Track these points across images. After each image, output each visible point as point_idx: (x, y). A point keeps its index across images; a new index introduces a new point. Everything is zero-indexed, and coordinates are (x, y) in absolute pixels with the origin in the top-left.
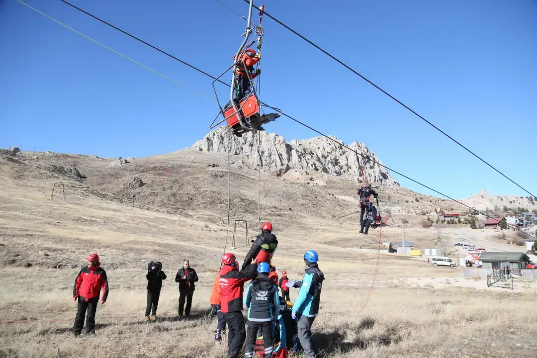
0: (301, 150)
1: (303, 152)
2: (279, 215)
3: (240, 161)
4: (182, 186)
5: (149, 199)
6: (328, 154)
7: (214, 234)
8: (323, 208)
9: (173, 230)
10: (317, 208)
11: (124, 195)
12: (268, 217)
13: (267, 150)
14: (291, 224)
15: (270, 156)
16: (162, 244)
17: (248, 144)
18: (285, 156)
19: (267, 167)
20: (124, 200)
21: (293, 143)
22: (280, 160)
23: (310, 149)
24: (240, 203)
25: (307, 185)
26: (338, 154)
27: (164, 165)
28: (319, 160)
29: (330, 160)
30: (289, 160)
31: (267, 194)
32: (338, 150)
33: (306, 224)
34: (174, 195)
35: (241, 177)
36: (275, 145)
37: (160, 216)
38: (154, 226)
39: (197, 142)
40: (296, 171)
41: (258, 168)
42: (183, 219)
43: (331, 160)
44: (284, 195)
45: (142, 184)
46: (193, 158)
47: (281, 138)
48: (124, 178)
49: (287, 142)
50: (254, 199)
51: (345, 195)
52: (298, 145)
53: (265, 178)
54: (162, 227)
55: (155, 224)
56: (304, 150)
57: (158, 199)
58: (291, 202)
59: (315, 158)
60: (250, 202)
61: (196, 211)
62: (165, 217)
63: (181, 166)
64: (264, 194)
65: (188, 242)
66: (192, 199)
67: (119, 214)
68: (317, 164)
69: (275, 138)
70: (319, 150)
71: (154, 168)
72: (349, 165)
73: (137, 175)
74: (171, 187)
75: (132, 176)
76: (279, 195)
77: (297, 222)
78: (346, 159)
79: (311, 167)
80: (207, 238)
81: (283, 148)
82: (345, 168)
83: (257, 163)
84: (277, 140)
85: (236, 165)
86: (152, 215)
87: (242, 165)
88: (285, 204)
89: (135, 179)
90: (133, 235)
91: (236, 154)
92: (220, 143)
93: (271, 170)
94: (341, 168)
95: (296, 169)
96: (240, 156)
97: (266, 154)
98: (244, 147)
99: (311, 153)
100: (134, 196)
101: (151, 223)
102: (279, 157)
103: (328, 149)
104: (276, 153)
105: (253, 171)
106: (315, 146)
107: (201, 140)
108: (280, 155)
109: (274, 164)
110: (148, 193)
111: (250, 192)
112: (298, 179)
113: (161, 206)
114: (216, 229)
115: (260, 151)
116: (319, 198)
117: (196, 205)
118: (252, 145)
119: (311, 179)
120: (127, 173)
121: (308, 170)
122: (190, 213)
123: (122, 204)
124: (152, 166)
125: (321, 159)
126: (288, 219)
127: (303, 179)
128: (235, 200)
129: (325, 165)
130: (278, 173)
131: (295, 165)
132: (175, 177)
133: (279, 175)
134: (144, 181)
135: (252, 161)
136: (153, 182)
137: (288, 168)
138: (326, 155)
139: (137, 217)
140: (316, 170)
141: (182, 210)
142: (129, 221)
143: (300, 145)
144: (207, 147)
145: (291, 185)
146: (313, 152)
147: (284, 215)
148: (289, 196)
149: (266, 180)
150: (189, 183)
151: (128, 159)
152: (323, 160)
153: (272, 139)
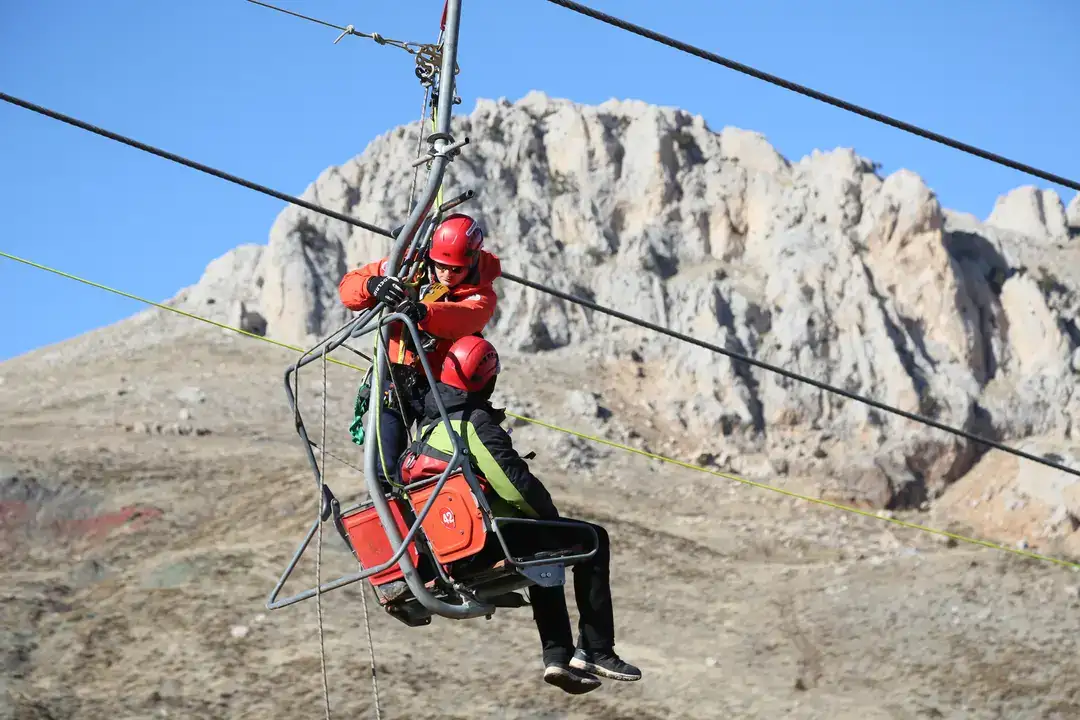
3: (579, 402)
4: (114, 636)
13: (792, 297)
15: (820, 340)
17: (631, 256)
18: (947, 335)
19: (797, 433)
22: (910, 366)
30: (985, 366)
31: (818, 658)
36: (858, 248)
39: (219, 269)
40: (1053, 458)
41: (724, 447)
44: (961, 665)
46: (190, 394)
47: (905, 188)
49: (961, 221)
53: (792, 530)
63: (98, 472)
64: (788, 662)
69: (854, 192)
76: (919, 670)
81: (928, 275)
83: (714, 412)
84: (875, 205)
87: (595, 431)
91: (543, 340)
93: (837, 451)
95: (1054, 441)
96: (572, 355)
97: (788, 329)
102: (901, 349)
104: (875, 319)
107: (250, 249)
108: (906, 333)
109: (857, 407)
111: (671, 652)
112: (1075, 525)
115: (739, 306)
118: (664, 266)
130: (902, 478)
131: (1041, 405)
133: (908, 497)
135: (673, 394)
137: (982, 435)
143: (1074, 232)
144: (299, 305)
145: (1011, 581)
148: (1001, 678)
149: (804, 546)
150: (163, 609)
153: (831, 201)
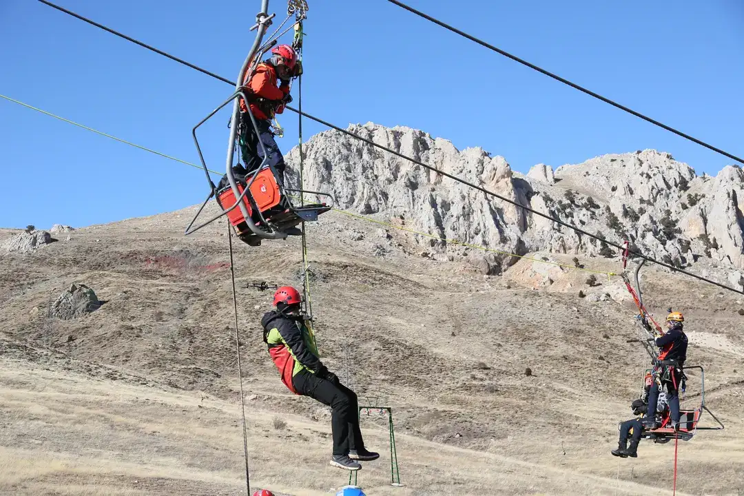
0: (558, 194)
1: (566, 201)
2: (493, 390)
3: (380, 232)
4: (214, 307)
5: (115, 347)
6: (644, 206)
7: (299, 449)
8: (629, 370)
9: (182, 438)
10: (611, 368)
11: (40, 336)
12: (463, 396)
13: (458, 199)
14: (531, 418)
15: (467, 214)
16: (145, 480)
17: (401, 182)
18: (511, 214)
19: (457, 247)
20: (39, 351)
21: (534, 175)
22: (498, 225)
23: (587, 193)
24: (378, 354)
25: (578, 299)
26: (674, 206)
27: (159, 246)
28: (614, 223)
29: (649, 222)
30: (524, 226)
31: (460, 326)
32: (675, 192)
33: (577, 418)
34: (188, 333)
35: (380, 278)
36: (482, 182)
37: (143, 397)
38: (127, 427)
40: (545, 259)
41: (431, 250)
42: (212, 402)
43: (654, 223)
44: (509, 329)
45: (95, 303)
47: (499, 162)
48: (42, 287)
49: (517, 175)
50: (421, 342)
51: (701, 330)
52: (551, 179)
53: (454, 280)
54: (150, 428)
55: (132, 421)
56: (569, 195)
57: (141, 346)
58: (531, 351)
59: (604, 219)
60: (407, 352)
61: (251, 379)
62: (160, 399)
64: (449, 326)
65: (225, 472)
66: (240, 344)
67: (23, 392)
68: (610, 235)
69: (481, 163)
70: (617, 193)
71: (132, 257)
72: (711, 238)
73: (80, 277)
74: (182, 311)
75: (64, 279)
76: (495, 330)
77: (547, 412)
78: (701, 220)
79: (590, 246)
80: (277, 460)
81: (506, 192)
82: (698, 247)
83: (428, 238)
84: (488, 167)
85: (368, 245)
86: (123, 392)
87: (386, 243)
88: (513, 355)
89: (74, 288)
90: (64, 455)
91: (369, 210)
92: (321, 182)
93: (471, 254)
94: (686, 246)
95: (546, 253)
96: (379, 216)
97: (456, 210)
98: (392, 191)
99: (591, 205)
100: (71, 339)
101: (118, 419)
102: (495, 219)
103: (643, 191)
104: (486, 208)
105: (418, 261)
106: (603, 181)
108: (497, 214)
109: (479, 239)
110: (114, 328)
111: (408, 321)
112: (552, 282)
113: (151, 365)
114: (306, 434)
115: (439, 201)
116: (619, 341)
117: (252, 361)
118: (413, 186)
119: (592, 282)
120: (51, 272)
121: (581, 255)
122: (235, 384)
123: (32, 364)
124: (124, 250)
125: (621, 219)
126: (521, 403)
127: (567, 283)
128: (364, 346)
129: (633, 239)
130: (493, 264)
131: (542, 240)
132: (193, 279)
133: (495, 271)
134: (101, 294)
135: (415, 231)
136: (127, 296)
137: (521, 250)
138: (636, 207)
139: (75, 402)
140: (608, 253)
141: (211, 377)
142: (53, 412)
143: (557, 180)
145: (529, 301)
146: (597, 202)
147: (510, 390)
148: (523, 334)
149: (457, 286)
150: (231, 298)
151: (54, 230)
152: (627, 223)
153: (473, 165)
